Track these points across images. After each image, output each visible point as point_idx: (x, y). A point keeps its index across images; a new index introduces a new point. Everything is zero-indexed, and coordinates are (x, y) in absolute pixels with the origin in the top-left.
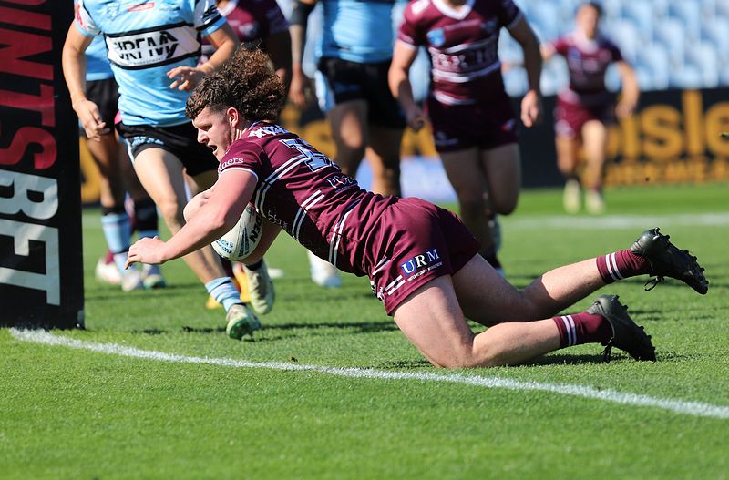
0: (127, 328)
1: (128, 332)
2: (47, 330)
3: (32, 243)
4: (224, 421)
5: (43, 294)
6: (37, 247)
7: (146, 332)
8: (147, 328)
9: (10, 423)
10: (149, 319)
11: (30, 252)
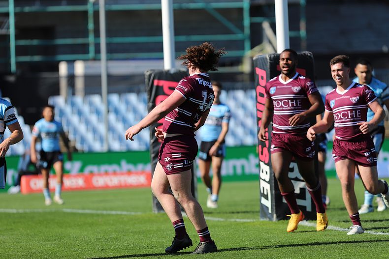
0: (336, 220)
1: (336, 221)
2: (307, 221)
3: (301, 189)
4: (373, 254)
5: (305, 207)
6: (303, 190)
7: (344, 221)
8: (344, 220)
9: (293, 254)
10: (345, 217)
11: (300, 192)
